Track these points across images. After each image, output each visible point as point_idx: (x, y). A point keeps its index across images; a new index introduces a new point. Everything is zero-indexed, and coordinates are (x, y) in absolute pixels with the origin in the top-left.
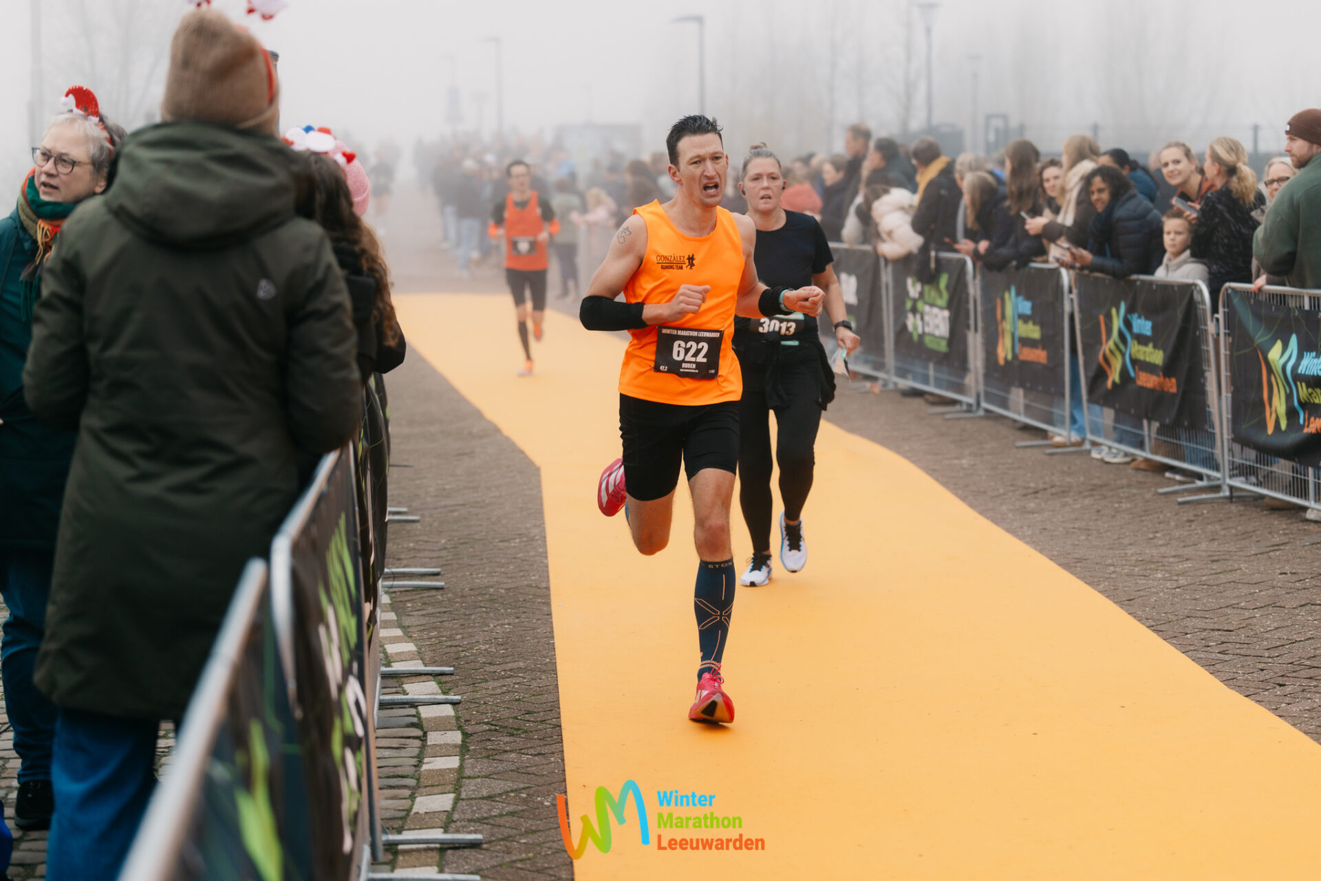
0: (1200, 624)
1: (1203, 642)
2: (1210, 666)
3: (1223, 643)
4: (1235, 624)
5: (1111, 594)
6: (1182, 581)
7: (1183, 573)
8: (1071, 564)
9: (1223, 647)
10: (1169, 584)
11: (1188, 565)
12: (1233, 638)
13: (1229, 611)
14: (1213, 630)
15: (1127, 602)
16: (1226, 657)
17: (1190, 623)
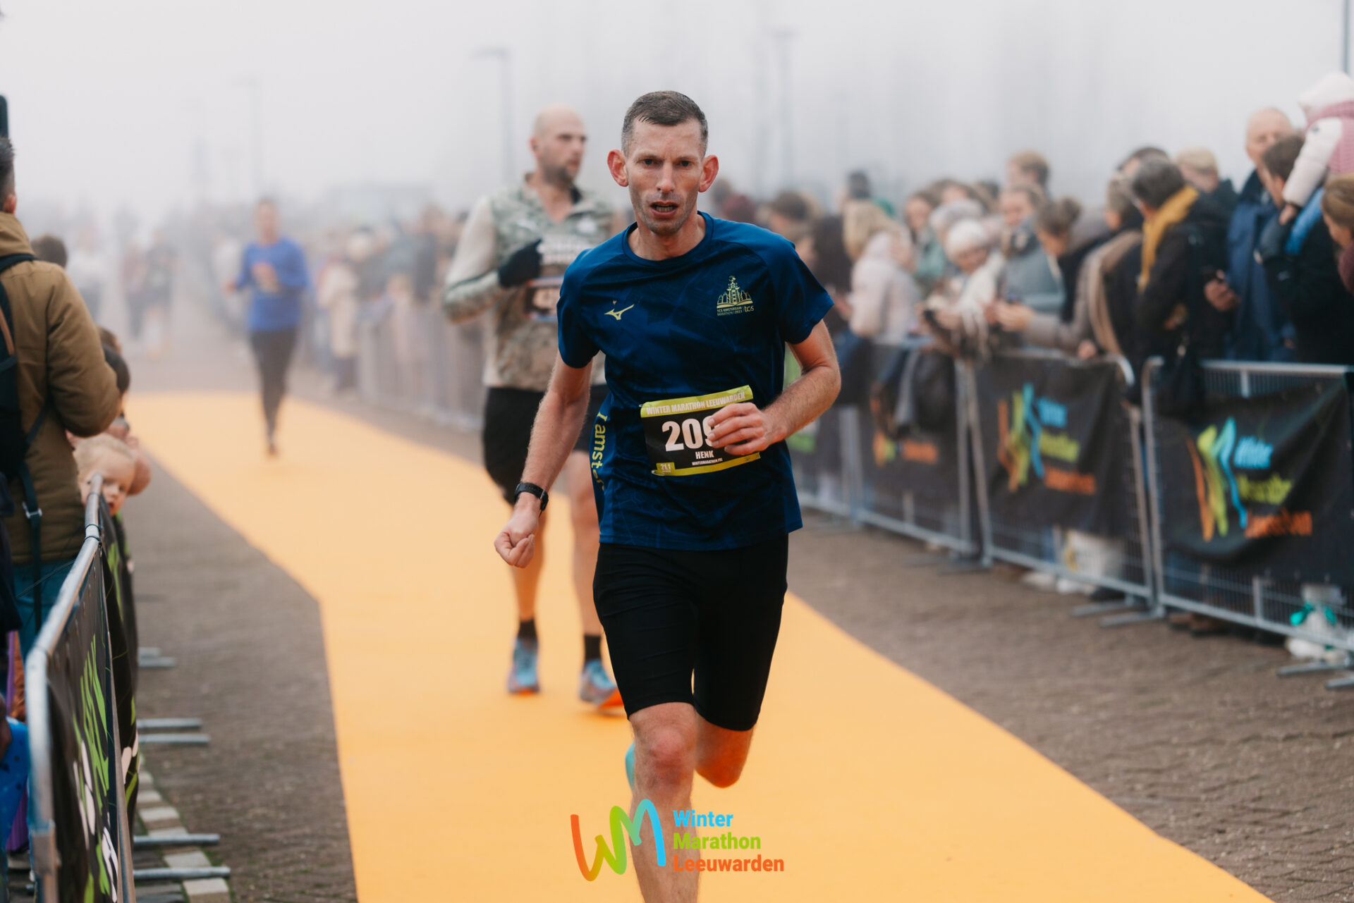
0: (1124, 764)
1: (1128, 786)
2: (1136, 811)
3: (1151, 785)
4: (1165, 763)
5: (1019, 731)
6: (1103, 715)
7: (1104, 706)
8: (971, 698)
9: (1152, 790)
10: (1087, 720)
11: (1109, 697)
12: (1163, 779)
13: (1158, 749)
14: (1141, 771)
15: (1038, 741)
16: (1157, 802)
17: (1113, 764)
